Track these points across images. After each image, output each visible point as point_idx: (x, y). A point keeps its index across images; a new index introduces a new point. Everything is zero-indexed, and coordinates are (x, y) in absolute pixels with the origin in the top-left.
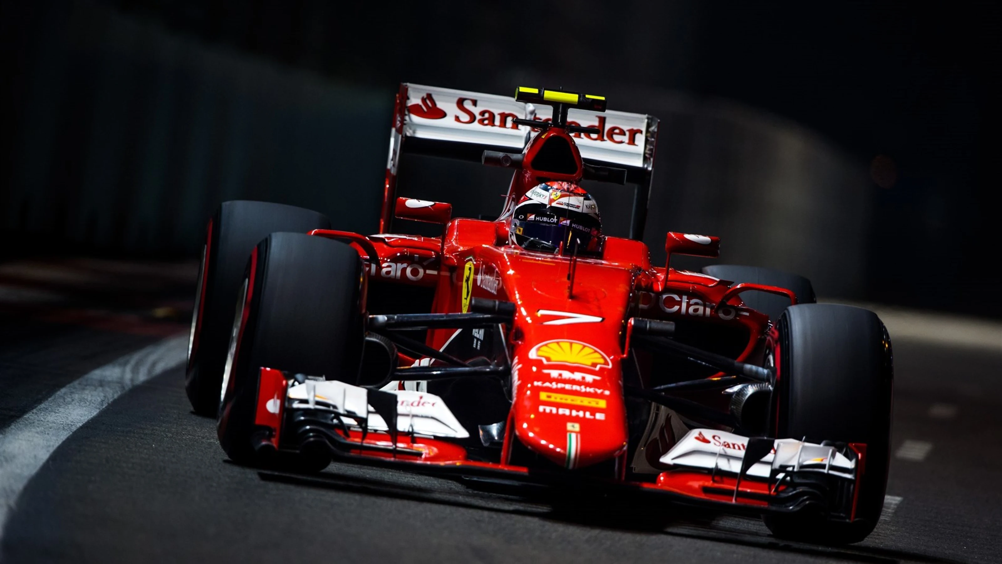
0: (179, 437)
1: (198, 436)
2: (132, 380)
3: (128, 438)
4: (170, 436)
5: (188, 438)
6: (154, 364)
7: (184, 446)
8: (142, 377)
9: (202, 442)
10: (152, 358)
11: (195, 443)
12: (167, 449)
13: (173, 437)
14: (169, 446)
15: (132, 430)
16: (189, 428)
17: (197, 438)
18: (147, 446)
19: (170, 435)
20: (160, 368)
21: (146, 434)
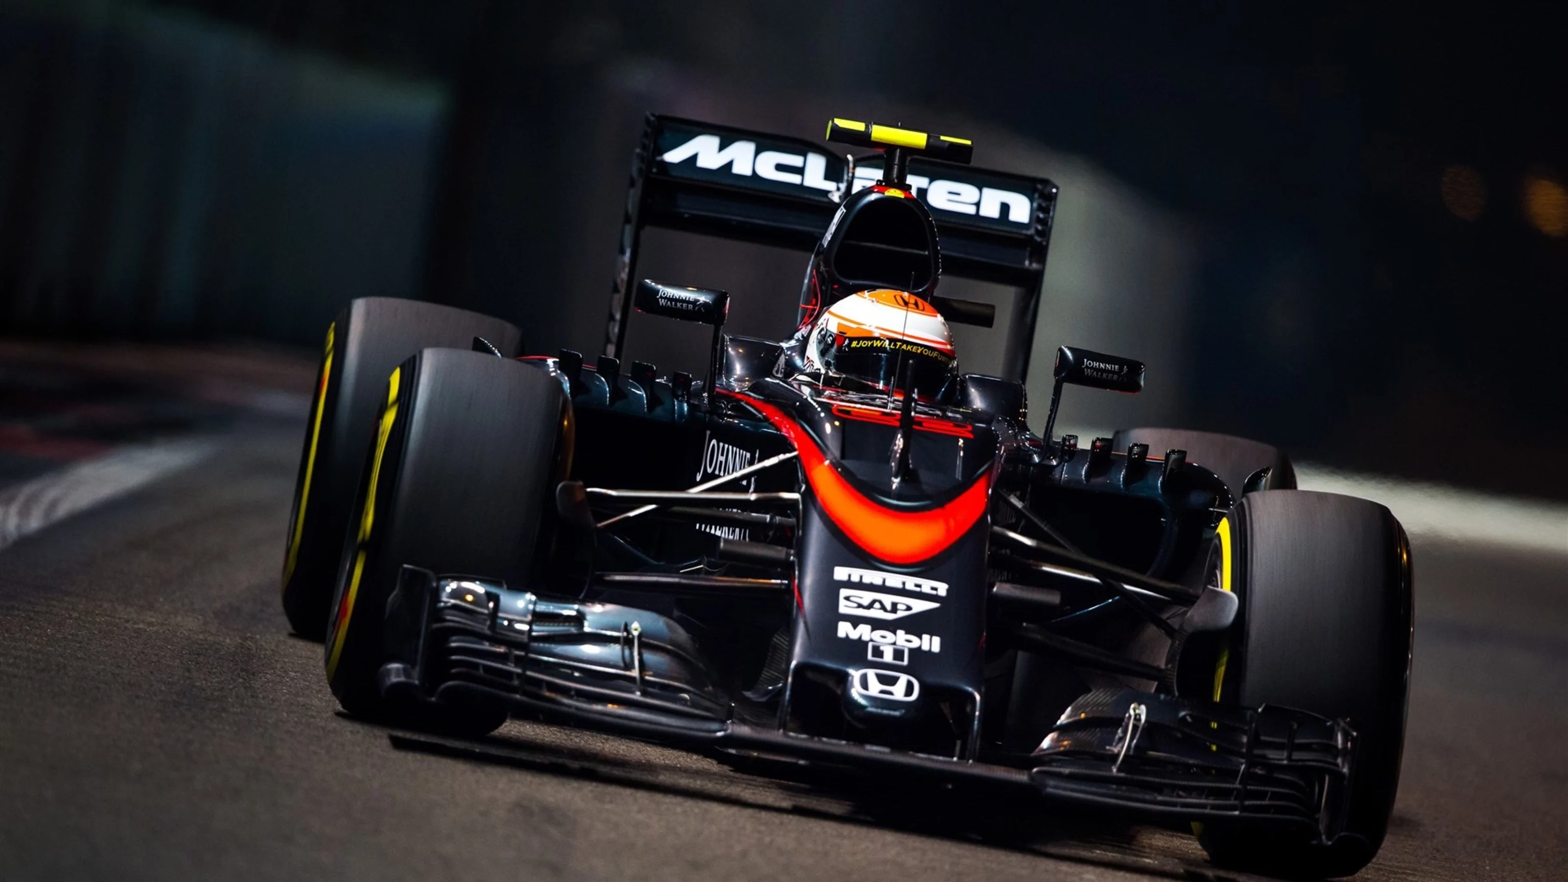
0: (90, 619)
1: (120, 618)
2: (19, 527)
3: (8, 618)
4: (76, 617)
5: (103, 621)
6: (53, 505)
7: (96, 632)
8: (35, 523)
9: (126, 628)
10: (51, 494)
11: (115, 628)
12: (70, 637)
13: (79, 618)
14: (73, 631)
15: (16, 605)
16: (106, 605)
17: (118, 621)
18: (38, 632)
19: (75, 615)
20: (62, 511)
21: (38, 612)
